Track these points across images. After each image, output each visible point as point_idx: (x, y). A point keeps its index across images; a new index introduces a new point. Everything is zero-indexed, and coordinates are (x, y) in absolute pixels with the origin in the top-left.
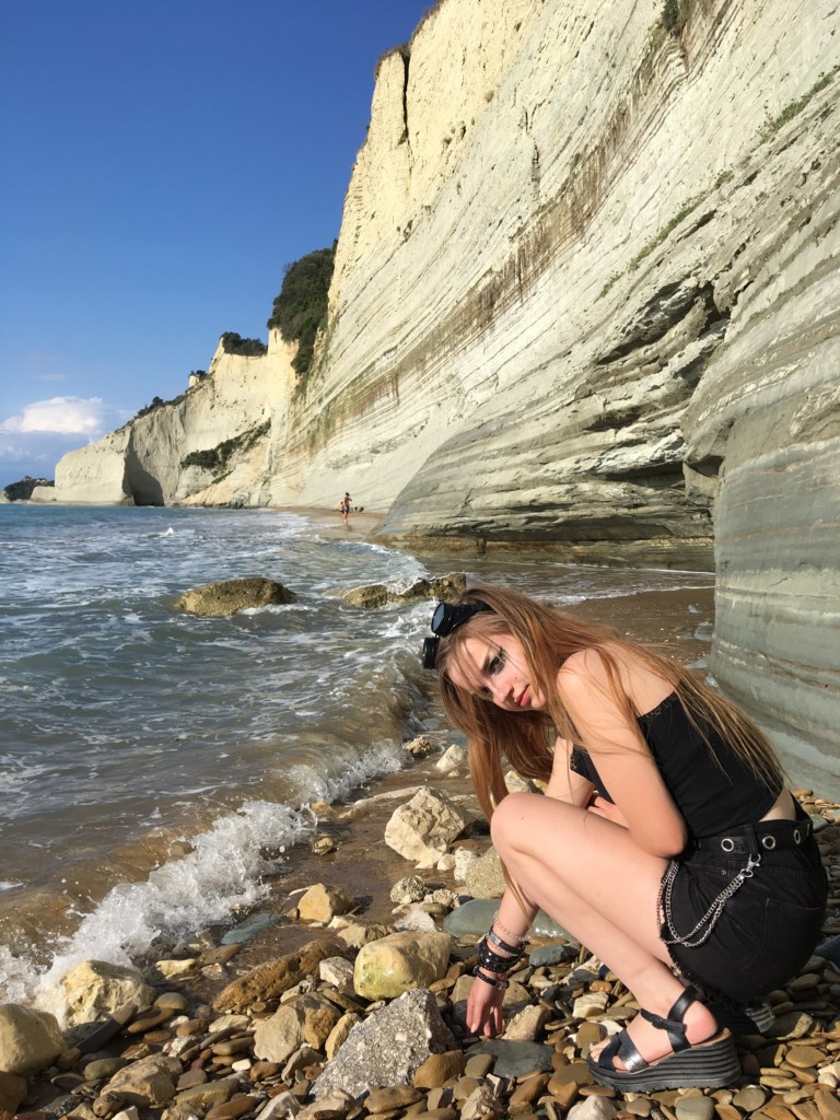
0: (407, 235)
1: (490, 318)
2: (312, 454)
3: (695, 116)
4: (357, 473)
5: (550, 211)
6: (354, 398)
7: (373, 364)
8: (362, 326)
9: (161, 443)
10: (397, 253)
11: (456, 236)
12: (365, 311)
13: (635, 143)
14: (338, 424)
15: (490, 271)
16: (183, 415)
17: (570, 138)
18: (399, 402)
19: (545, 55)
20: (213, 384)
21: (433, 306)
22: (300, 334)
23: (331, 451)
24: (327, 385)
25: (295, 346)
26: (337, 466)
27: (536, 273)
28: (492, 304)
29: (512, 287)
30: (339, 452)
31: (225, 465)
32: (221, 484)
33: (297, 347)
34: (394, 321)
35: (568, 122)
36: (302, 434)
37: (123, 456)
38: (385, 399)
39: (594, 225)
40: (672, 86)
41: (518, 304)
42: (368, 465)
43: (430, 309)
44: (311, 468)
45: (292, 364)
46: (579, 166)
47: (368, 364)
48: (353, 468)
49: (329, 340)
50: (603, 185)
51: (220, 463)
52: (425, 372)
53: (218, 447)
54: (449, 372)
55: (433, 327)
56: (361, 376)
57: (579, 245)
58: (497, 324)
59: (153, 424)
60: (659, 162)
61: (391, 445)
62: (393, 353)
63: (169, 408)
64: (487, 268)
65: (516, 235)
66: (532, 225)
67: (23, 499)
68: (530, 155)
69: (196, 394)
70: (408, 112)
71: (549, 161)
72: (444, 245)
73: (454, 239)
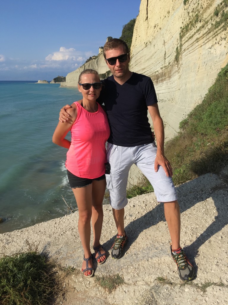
0: (146, 46)
5: (166, 68)
10: (144, 49)
12: (137, 60)
16: (97, 62)
17: (169, 56)
19: (167, 32)
21: (150, 69)
27: (164, 80)
28: (158, 79)
29: (161, 79)
34: (143, 67)
35: (170, 52)
39: (171, 80)
40: (176, 71)
41: (161, 83)
50: (171, 74)
53: (106, 73)
58: (158, 84)
59: (89, 65)
64: (158, 70)
65: (162, 68)
66: (164, 69)
67: (58, 82)
68: (164, 53)
69: (101, 56)
70: (148, 12)
71: (167, 56)
72: (151, 57)
73: (153, 57)
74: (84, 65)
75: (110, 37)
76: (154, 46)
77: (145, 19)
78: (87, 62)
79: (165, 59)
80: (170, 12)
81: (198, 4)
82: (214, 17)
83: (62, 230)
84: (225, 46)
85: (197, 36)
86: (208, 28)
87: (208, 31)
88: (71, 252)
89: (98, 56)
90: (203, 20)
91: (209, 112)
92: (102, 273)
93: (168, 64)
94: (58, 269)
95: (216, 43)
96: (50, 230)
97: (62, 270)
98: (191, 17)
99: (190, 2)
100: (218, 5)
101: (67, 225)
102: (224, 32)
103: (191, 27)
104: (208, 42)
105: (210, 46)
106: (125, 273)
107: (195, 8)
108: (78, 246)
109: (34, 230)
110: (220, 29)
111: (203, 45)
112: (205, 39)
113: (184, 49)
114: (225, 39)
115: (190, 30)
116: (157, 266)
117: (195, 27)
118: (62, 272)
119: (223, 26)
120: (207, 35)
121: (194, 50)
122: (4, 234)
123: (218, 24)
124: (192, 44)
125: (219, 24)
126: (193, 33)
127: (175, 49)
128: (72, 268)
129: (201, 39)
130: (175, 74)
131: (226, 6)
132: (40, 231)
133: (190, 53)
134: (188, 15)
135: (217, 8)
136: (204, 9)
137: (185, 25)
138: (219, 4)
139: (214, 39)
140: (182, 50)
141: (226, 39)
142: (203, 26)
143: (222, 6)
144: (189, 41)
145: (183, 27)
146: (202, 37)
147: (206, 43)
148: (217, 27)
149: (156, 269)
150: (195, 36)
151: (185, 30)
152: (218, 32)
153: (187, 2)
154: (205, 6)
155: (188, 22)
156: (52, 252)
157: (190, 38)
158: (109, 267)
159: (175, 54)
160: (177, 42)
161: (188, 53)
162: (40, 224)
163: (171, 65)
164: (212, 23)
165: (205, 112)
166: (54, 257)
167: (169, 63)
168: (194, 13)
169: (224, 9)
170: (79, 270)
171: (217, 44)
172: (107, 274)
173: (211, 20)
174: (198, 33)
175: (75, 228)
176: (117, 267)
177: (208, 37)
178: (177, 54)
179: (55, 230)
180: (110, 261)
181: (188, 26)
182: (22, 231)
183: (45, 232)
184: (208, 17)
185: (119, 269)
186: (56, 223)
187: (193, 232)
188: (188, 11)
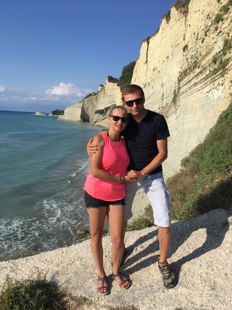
0: (145, 87)
5: (164, 109)
9: (90, 105)
17: (167, 97)
20: (105, 90)
35: (167, 93)
37: (81, 109)
40: (173, 112)
51: (104, 113)
53: (104, 109)
59: (89, 101)
63: (93, 96)
65: (159, 108)
66: (161, 109)
67: (56, 115)
68: (162, 94)
69: (100, 93)
70: (148, 56)
71: (165, 97)
72: (149, 97)
73: (151, 97)
74: (83, 100)
75: (110, 76)
76: (153, 87)
77: (145, 62)
78: (86, 98)
79: (163, 100)
80: (169, 57)
81: (197, 51)
82: (212, 64)
83: (69, 260)
84: (222, 92)
85: (195, 81)
86: (206, 74)
87: (206, 76)
88: (82, 282)
89: (97, 93)
90: (201, 66)
91: (211, 151)
92: (116, 304)
93: (165, 105)
94: (69, 298)
95: (213, 88)
96: (57, 259)
97: (73, 299)
98: (190, 63)
99: (189, 49)
100: (217, 54)
101: (75, 255)
102: (221, 79)
103: (189, 72)
104: (205, 86)
105: (208, 90)
106: (141, 304)
107: (194, 55)
108: (88, 276)
109: (39, 258)
110: (218, 76)
111: (201, 89)
112: (203, 84)
113: (182, 92)
114: (222, 85)
115: (188, 75)
116: (174, 297)
117: (194, 72)
118: (74, 301)
119: (221, 73)
120: (205, 80)
121: (192, 93)
122: (7, 262)
123: (215, 71)
124: (190, 88)
125: (217, 70)
126: (191, 78)
127: (173, 92)
128: (84, 298)
129: (199, 84)
130: (172, 115)
131: (224, 55)
132: (46, 260)
133: (188, 96)
134: (187, 61)
135: (215, 56)
136: (202, 56)
137: (184, 70)
138: (218, 52)
139: (212, 84)
140: (180, 93)
141: (224, 85)
142: (202, 72)
143: (221, 55)
144: (187, 85)
145: (181, 72)
146: (200, 81)
147: (204, 88)
148: (215, 74)
149: (173, 300)
150: (193, 80)
151: (184, 74)
152: (216, 78)
153: (186, 49)
154: (204, 54)
155: (187, 68)
156: (61, 281)
157: (189, 82)
158: (122, 298)
159: (173, 96)
160: (175, 85)
161: (186, 96)
162: (46, 253)
163: (168, 106)
164: (210, 69)
165: (207, 151)
166: (63, 286)
167: (167, 104)
168: (193, 59)
169: (222, 57)
170: (92, 300)
171: (215, 89)
172: (121, 305)
173: (209, 67)
174: (196, 78)
175: (83, 258)
176: (132, 298)
177: (205, 82)
178: (174, 96)
179: (62, 260)
180: (123, 292)
181: (187, 71)
182: (27, 259)
183: (52, 261)
184: (206, 64)
185: (134, 300)
186: (63, 252)
187: (208, 265)
188: (187, 57)
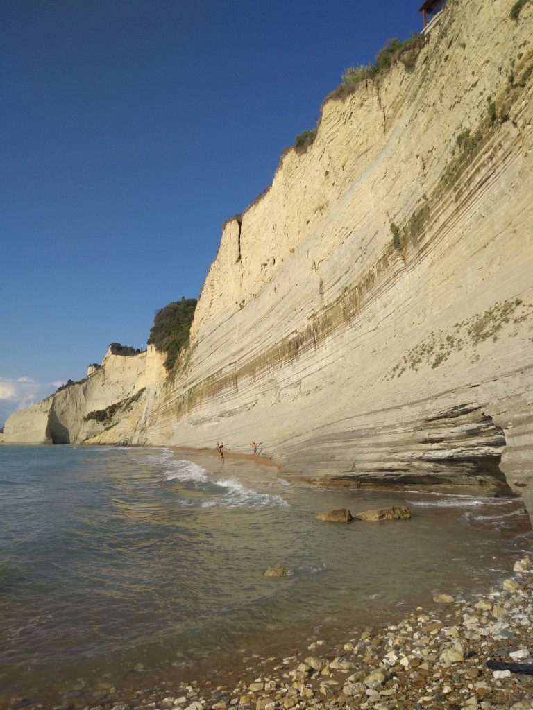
0: (242, 307)
1: (296, 354)
2: (178, 416)
3: (412, 287)
4: (210, 427)
5: (331, 309)
6: (208, 387)
7: (221, 370)
8: (214, 349)
9: (71, 407)
10: (236, 315)
11: (273, 312)
12: (215, 342)
13: (379, 290)
14: (198, 401)
15: (296, 331)
16: (85, 390)
17: (340, 279)
18: (237, 391)
19: (324, 239)
20: (104, 372)
21: (260, 343)
22: (168, 348)
23: (193, 415)
24: (190, 378)
25: (165, 355)
26: (196, 423)
27: (324, 336)
28: (297, 347)
29: (310, 340)
30: (199, 416)
31: (111, 419)
32: (110, 430)
33: (167, 356)
34: (235, 349)
35: (338, 271)
36: (171, 404)
37: (47, 414)
38: (229, 389)
39: (357, 320)
40: (399, 271)
41: (313, 349)
42: (216, 423)
43: (257, 345)
44: (178, 424)
45: (163, 365)
46: (347, 293)
47: (218, 370)
48: (206, 425)
49: (190, 354)
50: (361, 303)
51: (108, 418)
52: (255, 377)
53: (107, 409)
54: (270, 378)
55: (259, 354)
56: (213, 375)
57: (348, 327)
58: (301, 357)
59: (66, 396)
60: (393, 300)
61: (231, 413)
62: (234, 365)
63: (77, 386)
64: (293, 329)
65: (311, 317)
66: (320, 314)
68: (319, 282)
70: (241, 247)
71: (328, 286)
72: (266, 315)
74: (53, 395)
75: (116, 343)
76: (275, 289)
77: (235, 259)
79: (322, 294)
93: (339, 295)
130: (387, 287)
159: (390, 238)
160: (389, 216)
167: (346, 289)
178: (394, 236)
